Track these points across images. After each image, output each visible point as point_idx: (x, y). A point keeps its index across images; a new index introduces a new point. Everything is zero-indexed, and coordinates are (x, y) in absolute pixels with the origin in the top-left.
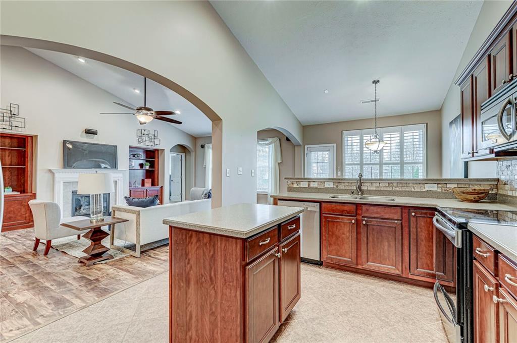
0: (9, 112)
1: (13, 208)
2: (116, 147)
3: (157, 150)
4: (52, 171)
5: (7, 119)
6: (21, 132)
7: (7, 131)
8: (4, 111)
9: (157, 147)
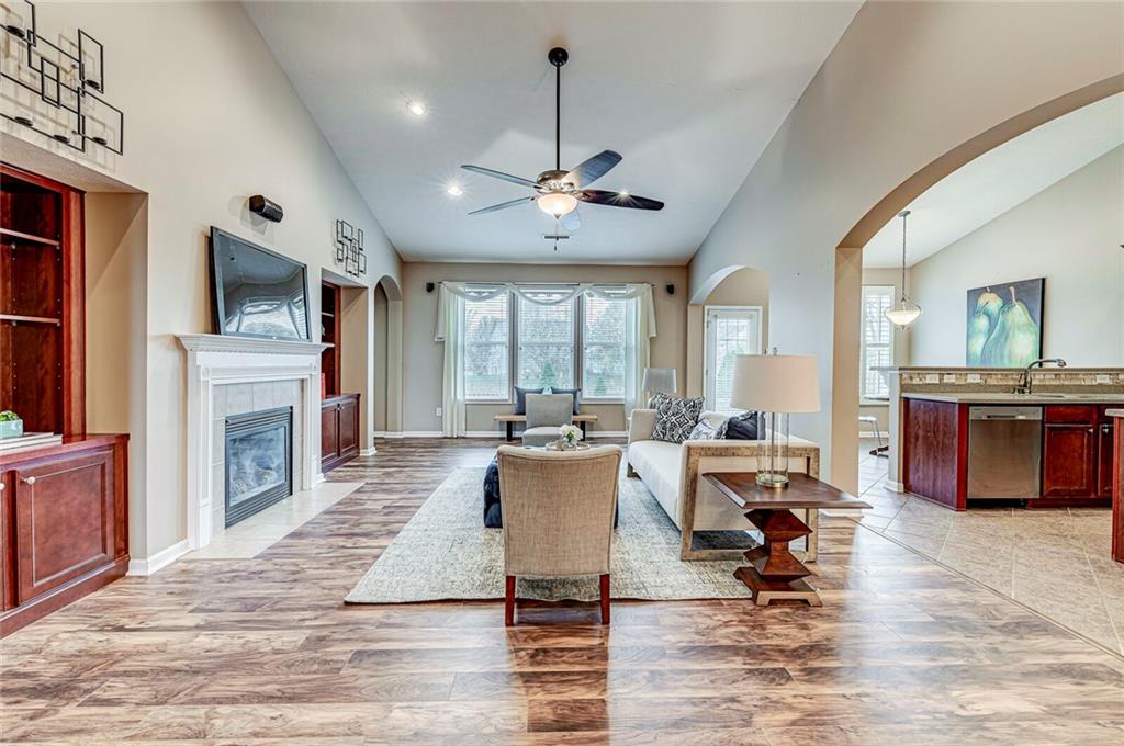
0: (73, 66)
2: (305, 269)
3: (339, 288)
4: (183, 343)
5: (68, 98)
6: (104, 167)
7: (63, 151)
8: (52, 55)
9: (361, 281)
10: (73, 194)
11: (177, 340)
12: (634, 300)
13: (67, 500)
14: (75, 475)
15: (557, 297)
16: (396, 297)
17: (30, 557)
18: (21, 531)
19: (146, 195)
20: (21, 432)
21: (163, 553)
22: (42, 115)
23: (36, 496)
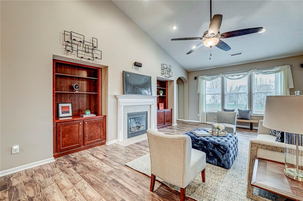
0: (91, 45)
1: (93, 128)
2: (150, 77)
3: (167, 81)
4: (117, 97)
5: (90, 51)
6: (99, 63)
7: (90, 61)
8: (88, 44)
9: (171, 79)
10: (100, 69)
11: (115, 96)
12: (279, 73)
13: (93, 127)
14: (95, 123)
15: (241, 76)
16: (186, 82)
17: (86, 137)
18: (85, 132)
19: (108, 66)
20: (90, 114)
21: (112, 141)
22: (86, 55)
23: (88, 126)
